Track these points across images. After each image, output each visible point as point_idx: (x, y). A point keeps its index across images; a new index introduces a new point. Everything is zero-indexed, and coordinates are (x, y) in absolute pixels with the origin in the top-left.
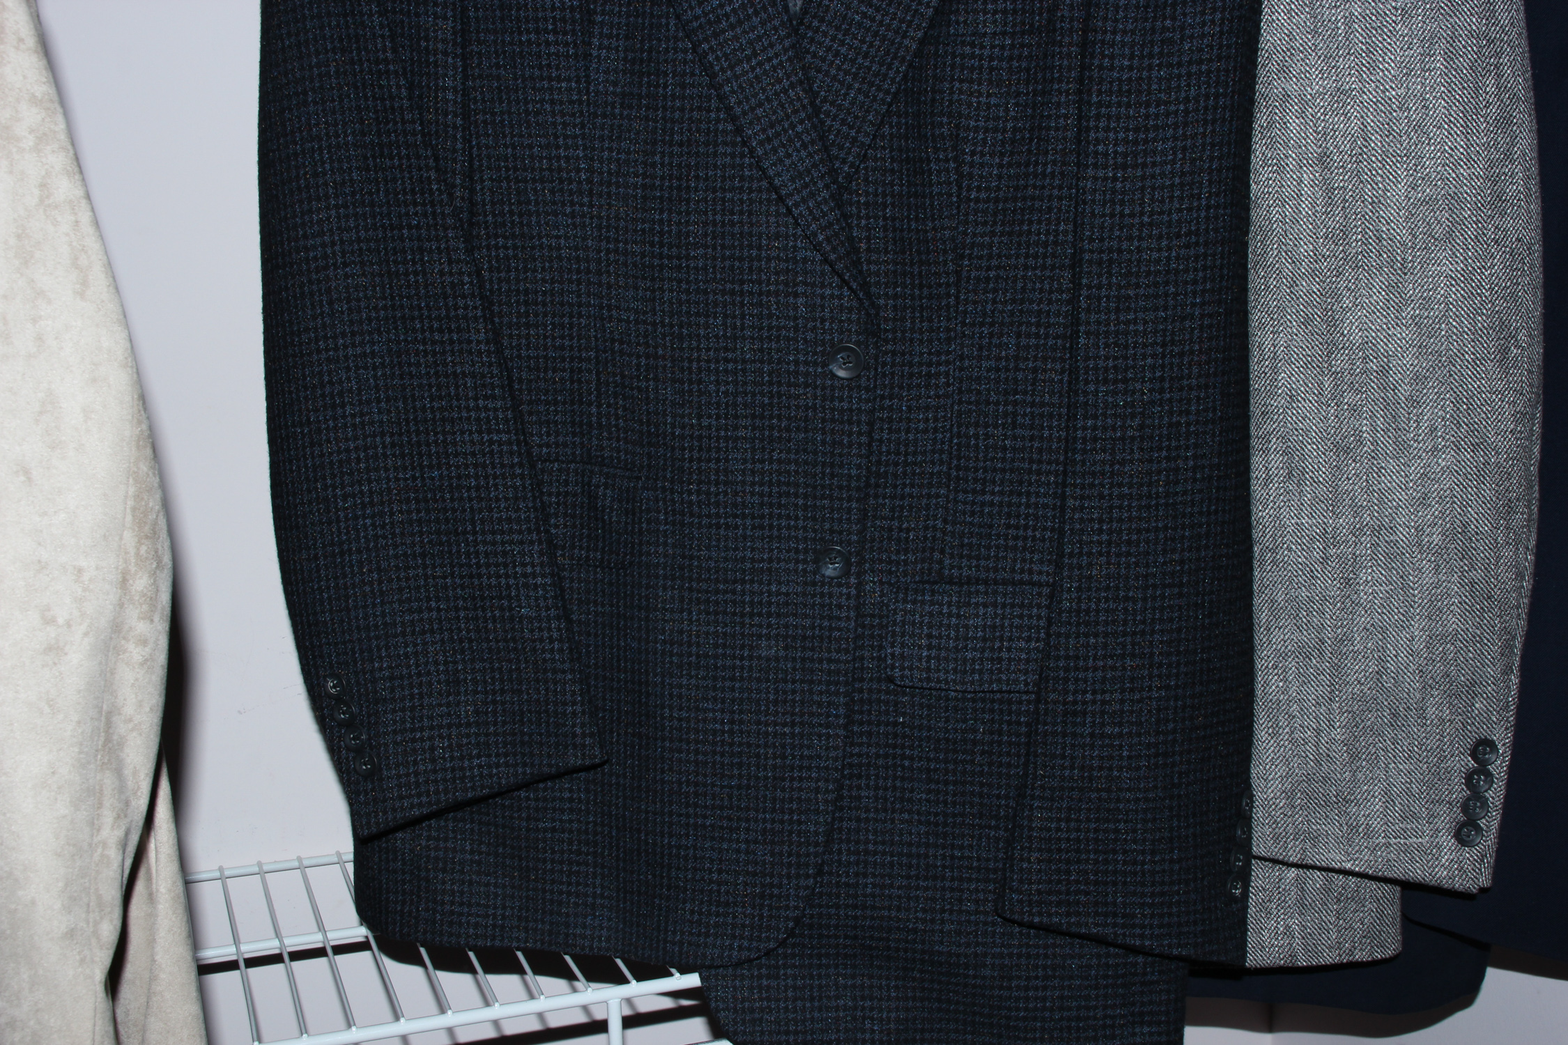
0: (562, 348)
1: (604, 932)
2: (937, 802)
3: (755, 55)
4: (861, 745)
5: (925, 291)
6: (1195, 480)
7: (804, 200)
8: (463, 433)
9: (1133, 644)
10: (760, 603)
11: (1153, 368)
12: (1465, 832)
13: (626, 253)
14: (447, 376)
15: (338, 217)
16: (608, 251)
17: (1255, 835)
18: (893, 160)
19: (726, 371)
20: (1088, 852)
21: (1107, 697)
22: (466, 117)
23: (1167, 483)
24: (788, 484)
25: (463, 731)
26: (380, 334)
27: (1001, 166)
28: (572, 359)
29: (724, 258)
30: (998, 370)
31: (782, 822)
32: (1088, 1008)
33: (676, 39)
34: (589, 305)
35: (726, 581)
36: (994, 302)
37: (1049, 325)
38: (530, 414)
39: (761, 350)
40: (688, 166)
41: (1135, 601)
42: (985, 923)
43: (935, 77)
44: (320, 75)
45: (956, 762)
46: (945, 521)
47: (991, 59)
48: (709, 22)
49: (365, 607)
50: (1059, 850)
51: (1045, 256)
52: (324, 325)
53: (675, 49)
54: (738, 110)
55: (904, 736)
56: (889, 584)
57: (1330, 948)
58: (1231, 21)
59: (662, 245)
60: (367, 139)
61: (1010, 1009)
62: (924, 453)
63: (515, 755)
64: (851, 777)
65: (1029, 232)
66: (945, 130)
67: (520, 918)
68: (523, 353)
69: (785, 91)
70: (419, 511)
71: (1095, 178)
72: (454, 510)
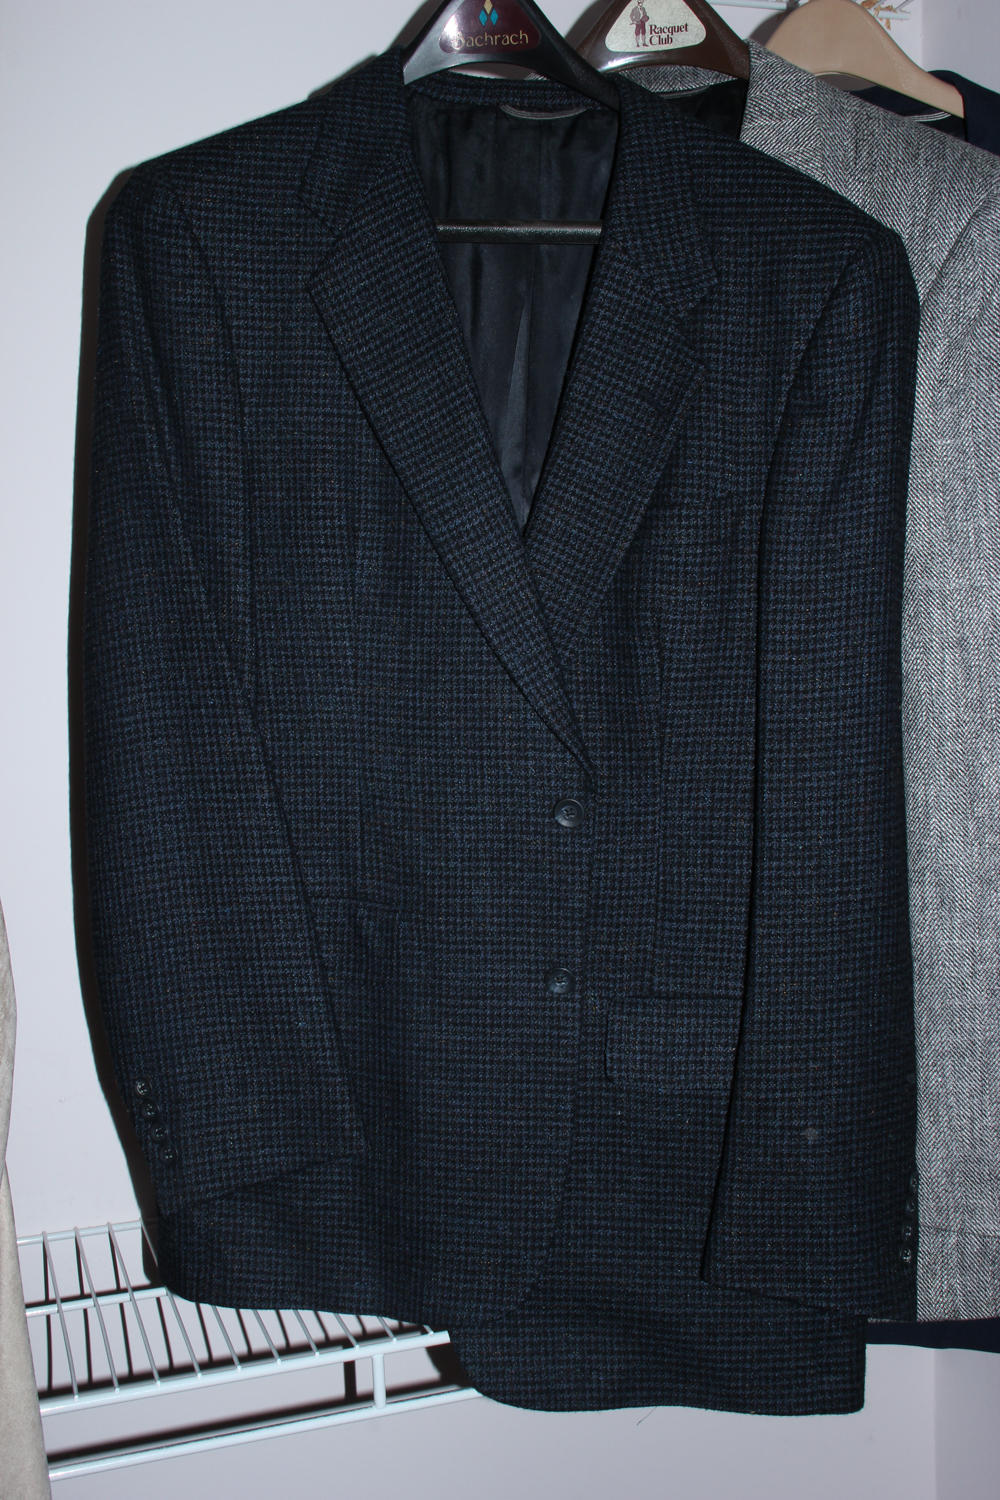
0: (332, 803)
1: (369, 1296)
2: (651, 1183)
3: (491, 562)
4: (586, 1135)
5: (635, 754)
6: (863, 911)
7: (533, 681)
8: (250, 875)
9: (815, 1049)
10: (499, 1015)
11: (826, 817)
13: (385, 725)
14: (237, 829)
15: (149, 699)
16: (370, 724)
17: (921, 1208)
18: (606, 646)
19: (469, 822)
20: (780, 1227)
21: (794, 1094)
22: (253, 616)
23: (840, 914)
24: (521, 916)
25: (250, 1126)
26: (182, 794)
27: (695, 651)
28: (340, 812)
29: (466, 729)
30: (696, 819)
31: (519, 1202)
32: (782, 1360)
33: (426, 550)
34: (354, 768)
35: (470, 998)
36: (692, 762)
37: (738, 782)
38: (306, 858)
39: (498, 804)
40: (436, 653)
41: (815, 1013)
42: (694, 1287)
43: (639, 579)
44: (135, 585)
45: (666, 1149)
46: (654, 945)
47: (686, 564)
48: (453, 537)
49: (168, 1021)
50: (756, 1226)
51: (733, 724)
52: (136, 787)
53: (425, 559)
54: (477, 608)
55: (622, 1127)
56: (608, 998)
57: (988, 1304)
58: (882, 534)
59: (414, 718)
60: (173, 636)
61: (715, 1361)
62: (636, 888)
63: (294, 1146)
64: (577, 1162)
65: (720, 705)
66: (649, 622)
67: (297, 1284)
68: (300, 808)
69: (517, 593)
70: (213, 941)
71: (774, 662)
72: (243, 940)
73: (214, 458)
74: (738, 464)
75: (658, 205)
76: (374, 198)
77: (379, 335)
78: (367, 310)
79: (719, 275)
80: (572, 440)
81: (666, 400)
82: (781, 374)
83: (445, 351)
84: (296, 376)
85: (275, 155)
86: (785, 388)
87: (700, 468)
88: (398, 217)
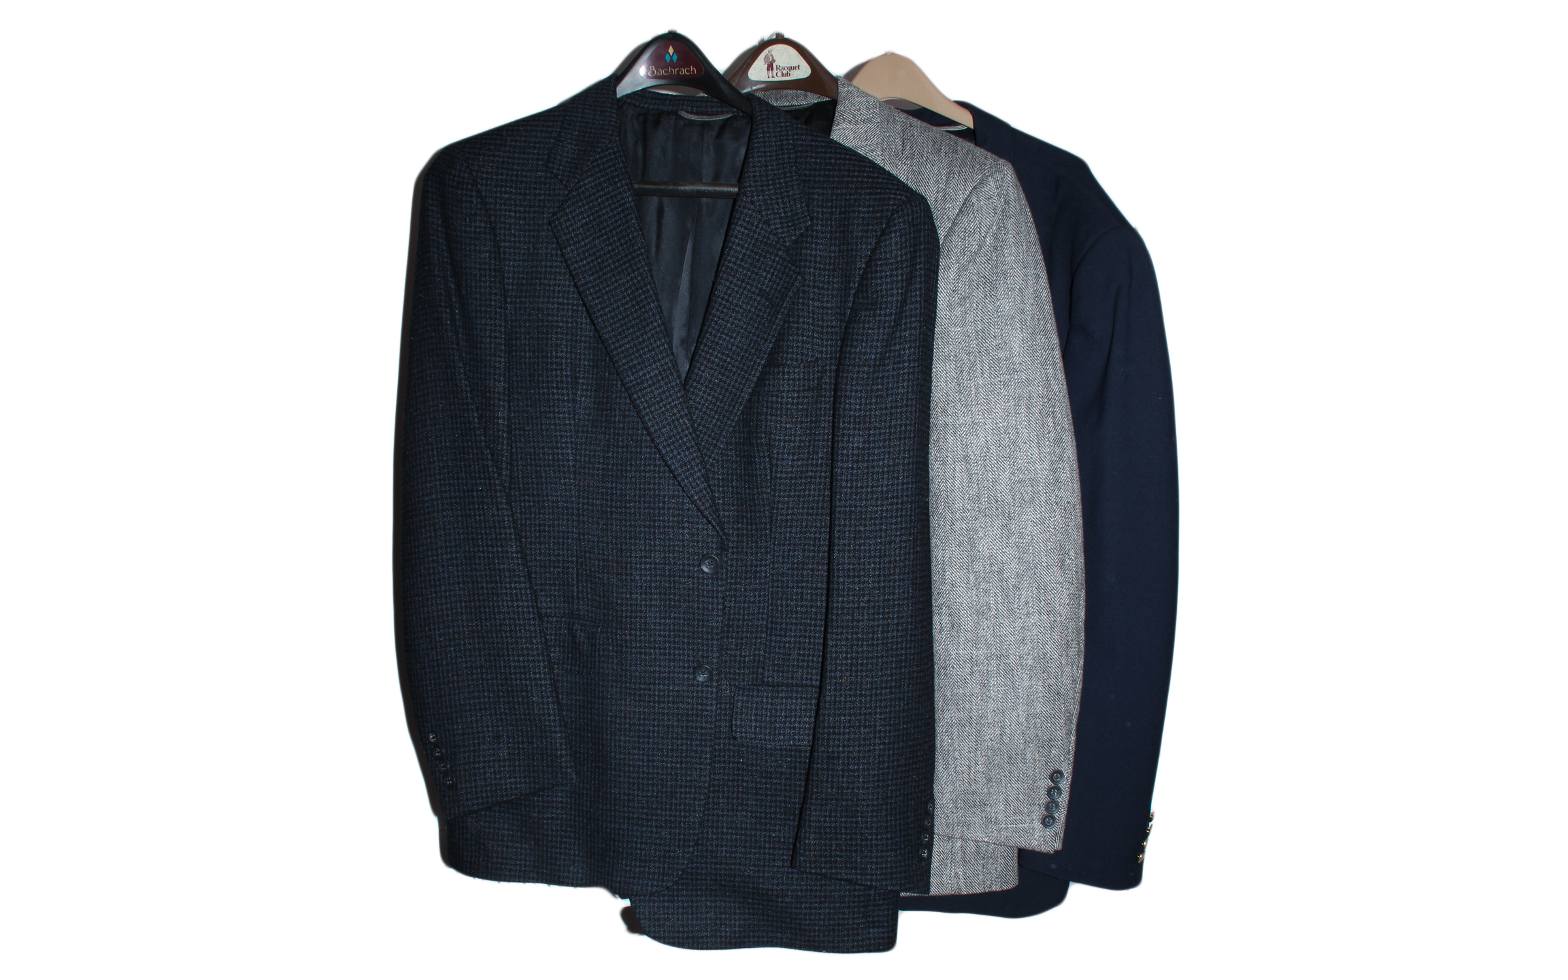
0: (558, 555)
1: (580, 875)
2: (761, 806)
3: (662, 400)
4: (720, 774)
5: (754, 527)
6: (898, 631)
7: (687, 478)
8: (503, 601)
9: (865, 720)
10: (664, 695)
11: (874, 569)
12: (1048, 820)
13: (593, 505)
14: (495, 570)
15: (441, 485)
16: (583, 504)
17: (936, 823)
18: (737, 456)
19: (645, 569)
20: (841, 834)
21: (851, 749)
22: (509, 433)
23: (883, 632)
24: (679, 631)
25: (502, 764)
26: (460, 547)
27: (793, 460)
28: (564, 561)
29: (645, 509)
30: (793, 569)
31: (675, 816)
32: (844, 919)
33: (620, 392)
34: (573, 532)
35: (645, 684)
36: (791, 533)
37: (820, 546)
38: (541, 591)
39: (665, 558)
40: (627, 458)
41: (865, 696)
42: (788, 873)
43: (757, 413)
45: (771, 784)
46: (765, 652)
47: (787, 404)
48: (637, 383)
49: (450, 695)
50: (826, 833)
51: (818, 508)
52: (431, 543)
53: (620, 397)
54: (652, 430)
55: (743, 769)
56: (735, 685)
59: (612, 500)
60: (457, 444)
61: (800, 919)
62: (753, 614)
63: (530, 777)
64: (714, 792)
65: (809, 495)
66: (763, 441)
67: (534, 866)
68: (538, 558)
69: (678, 420)
70: (479, 643)
71: (842, 468)
72: (498, 643)
73: (486, 330)
74: (822, 340)
75: (775, 174)
76: (594, 167)
77: (594, 253)
78: (587, 237)
79: (812, 219)
80: (716, 322)
81: (777, 298)
82: (849, 283)
83: (636, 264)
84: (540, 279)
85: (533, 140)
86: (853, 292)
87: (798, 341)
88: (609, 179)
